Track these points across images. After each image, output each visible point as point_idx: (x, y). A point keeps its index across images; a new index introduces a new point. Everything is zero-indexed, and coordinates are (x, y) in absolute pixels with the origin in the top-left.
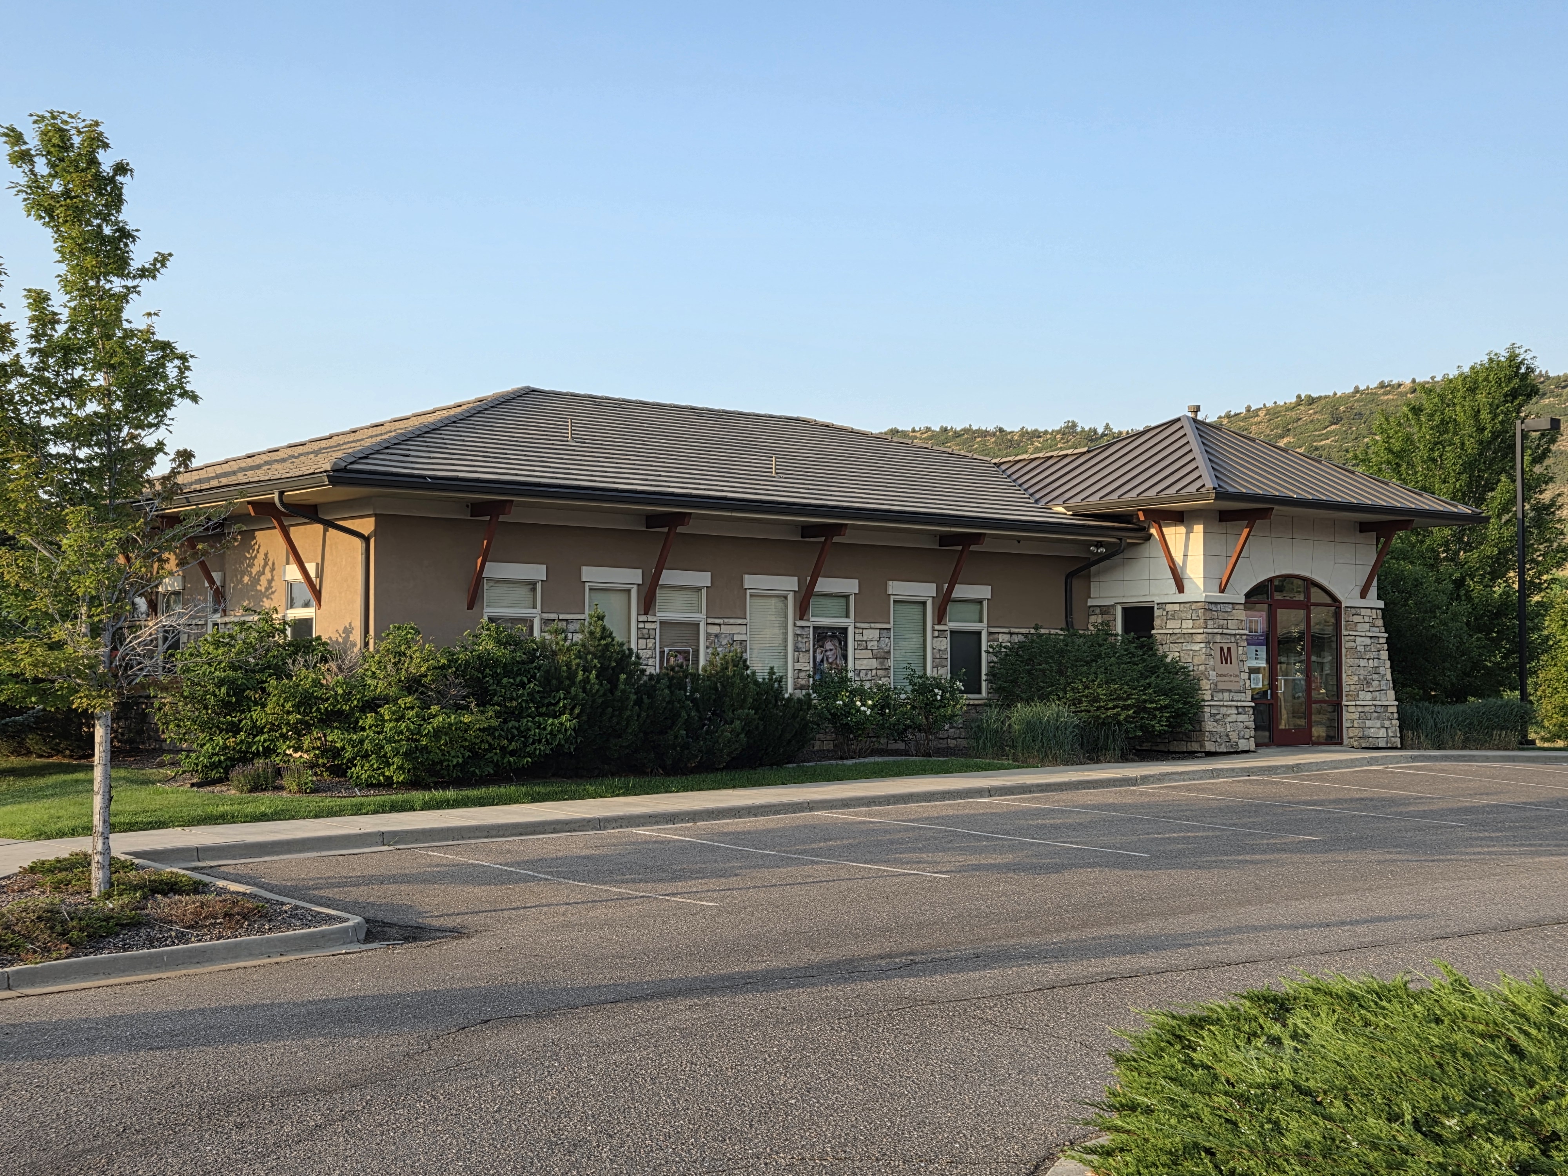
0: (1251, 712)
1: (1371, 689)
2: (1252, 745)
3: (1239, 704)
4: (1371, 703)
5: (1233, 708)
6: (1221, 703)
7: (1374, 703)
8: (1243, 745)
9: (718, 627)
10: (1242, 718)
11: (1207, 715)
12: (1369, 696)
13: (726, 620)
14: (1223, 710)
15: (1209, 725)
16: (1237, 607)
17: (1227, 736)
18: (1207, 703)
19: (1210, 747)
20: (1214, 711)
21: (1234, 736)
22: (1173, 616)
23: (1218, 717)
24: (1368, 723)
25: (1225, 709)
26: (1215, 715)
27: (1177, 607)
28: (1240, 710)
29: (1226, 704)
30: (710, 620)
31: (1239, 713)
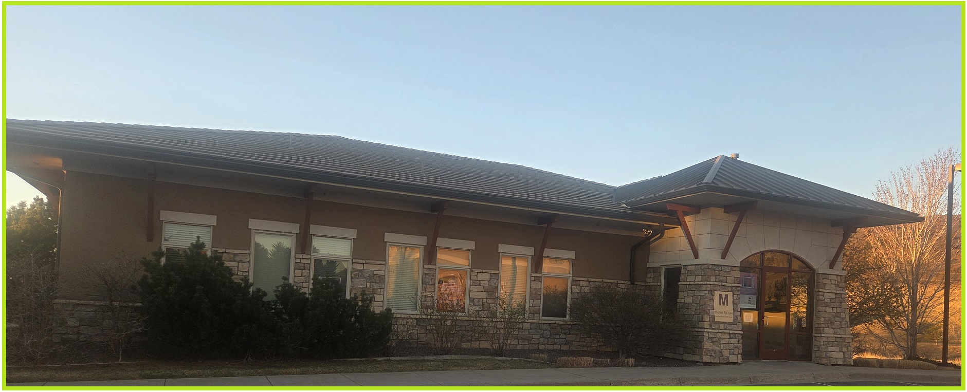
0: (740, 337)
1: (834, 327)
2: (740, 359)
3: (731, 332)
4: (832, 336)
5: (727, 335)
6: (717, 331)
7: (836, 336)
8: (733, 359)
9: (362, 265)
10: (732, 341)
11: (705, 339)
12: (832, 331)
13: (367, 261)
14: (719, 335)
15: (707, 345)
16: (734, 269)
17: (721, 352)
18: (706, 330)
19: (706, 359)
20: (711, 336)
21: (726, 353)
22: (691, 273)
23: (714, 340)
24: (830, 349)
25: (720, 334)
26: (712, 338)
27: (693, 268)
28: (732, 336)
29: (720, 331)
30: (354, 261)
31: (730, 338)
